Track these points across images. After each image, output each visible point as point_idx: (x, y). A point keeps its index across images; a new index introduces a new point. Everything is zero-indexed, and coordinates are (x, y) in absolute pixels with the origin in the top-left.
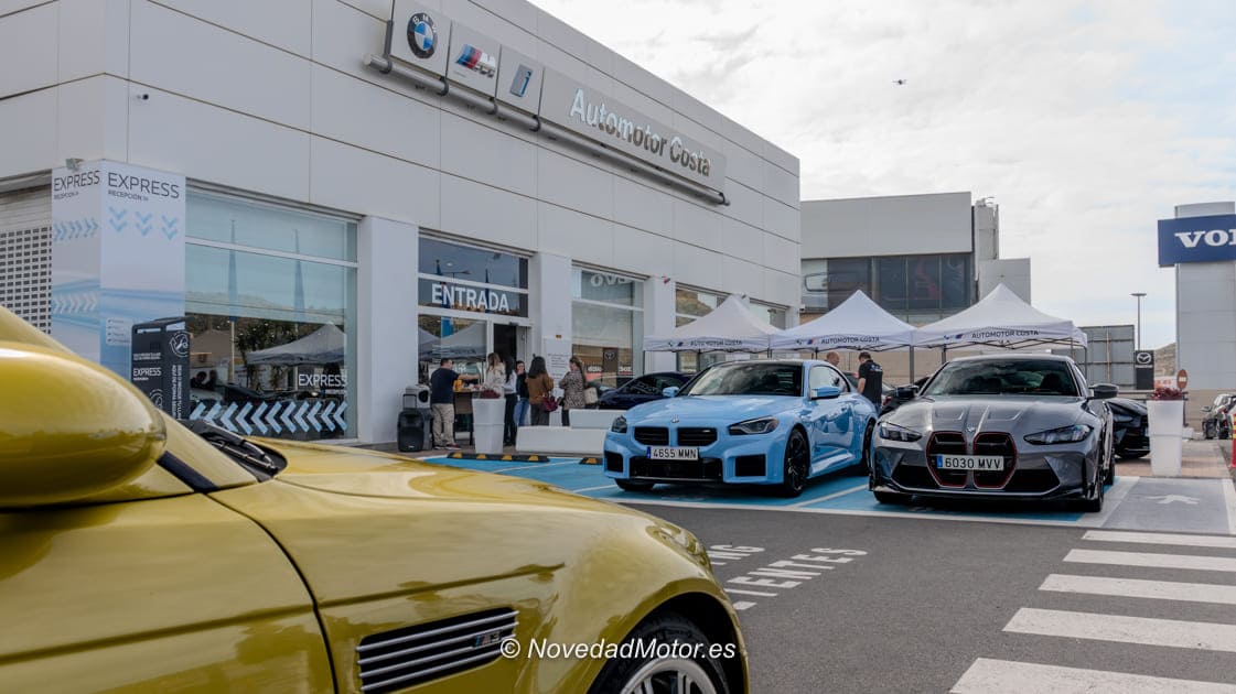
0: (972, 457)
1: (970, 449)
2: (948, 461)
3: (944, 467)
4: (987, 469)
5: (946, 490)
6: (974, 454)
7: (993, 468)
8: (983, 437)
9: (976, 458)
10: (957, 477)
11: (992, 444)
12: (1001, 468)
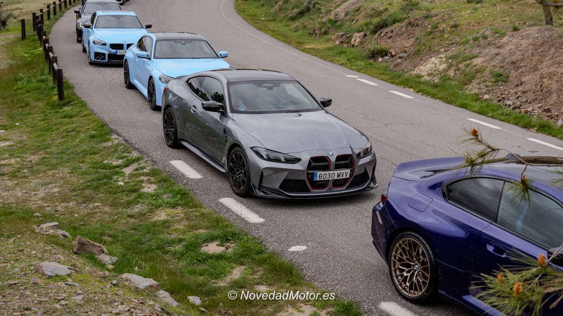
0: (334, 171)
1: (332, 166)
2: (320, 175)
3: (318, 179)
4: (340, 178)
5: (315, 193)
7: (344, 177)
8: (339, 158)
9: (336, 172)
10: (323, 185)
11: (343, 162)
12: (348, 176)
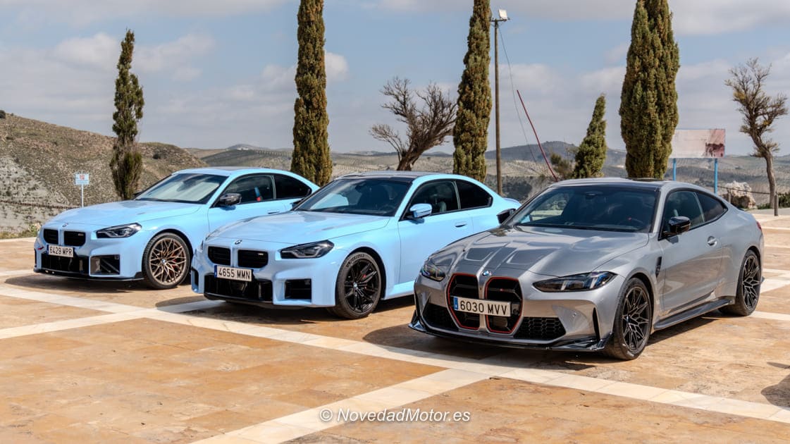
0: (483, 302)
1: (482, 294)
2: (462, 304)
3: (460, 309)
4: (495, 314)
5: (463, 332)
6: (485, 299)
7: (501, 314)
8: (495, 282)
9: (486, 303)
10: (471, 321)
11: (501, 290)
12: (508, 314)
